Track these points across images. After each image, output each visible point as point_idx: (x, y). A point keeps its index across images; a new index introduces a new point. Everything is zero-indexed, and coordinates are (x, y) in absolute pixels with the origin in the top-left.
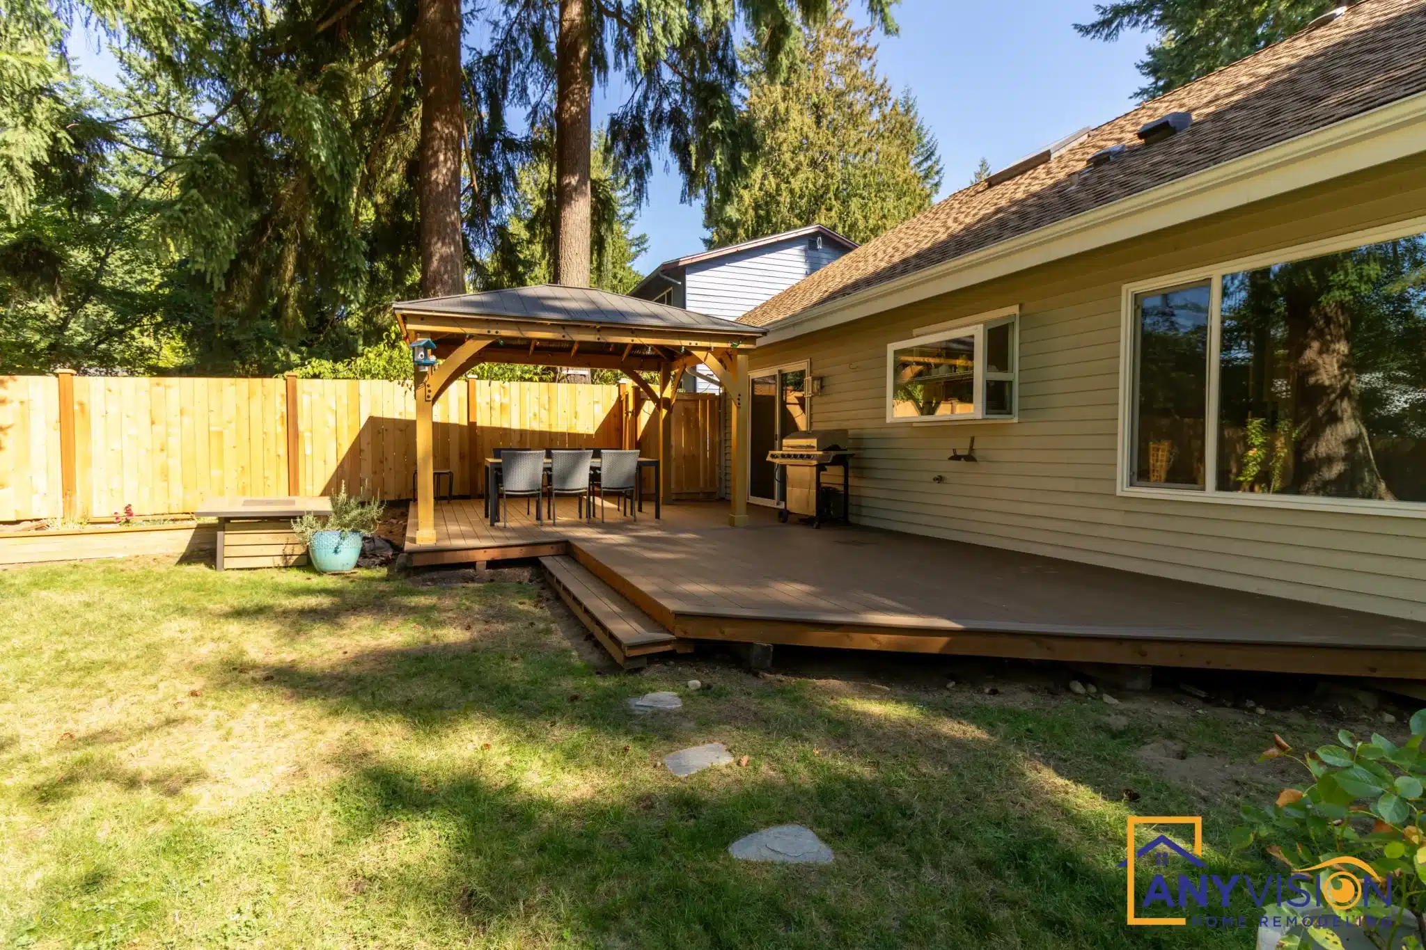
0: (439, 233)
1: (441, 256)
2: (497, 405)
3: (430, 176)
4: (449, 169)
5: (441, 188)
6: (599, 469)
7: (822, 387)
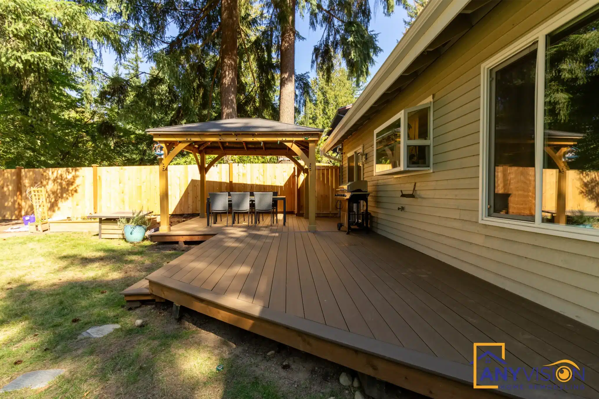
0: (226, 105)
1: (227, 114)
2: (241, 174)
3: (223, 81)
4: (230, 78)
5: (227, 86)
6: (254, 201)
7: (366, 159)
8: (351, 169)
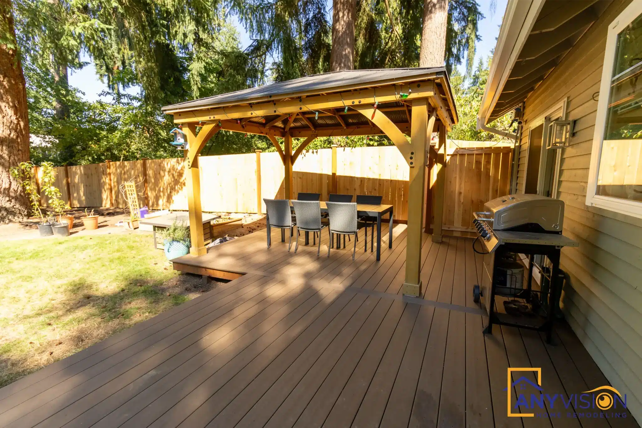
7: (573, 134)
8: (534, 152)
